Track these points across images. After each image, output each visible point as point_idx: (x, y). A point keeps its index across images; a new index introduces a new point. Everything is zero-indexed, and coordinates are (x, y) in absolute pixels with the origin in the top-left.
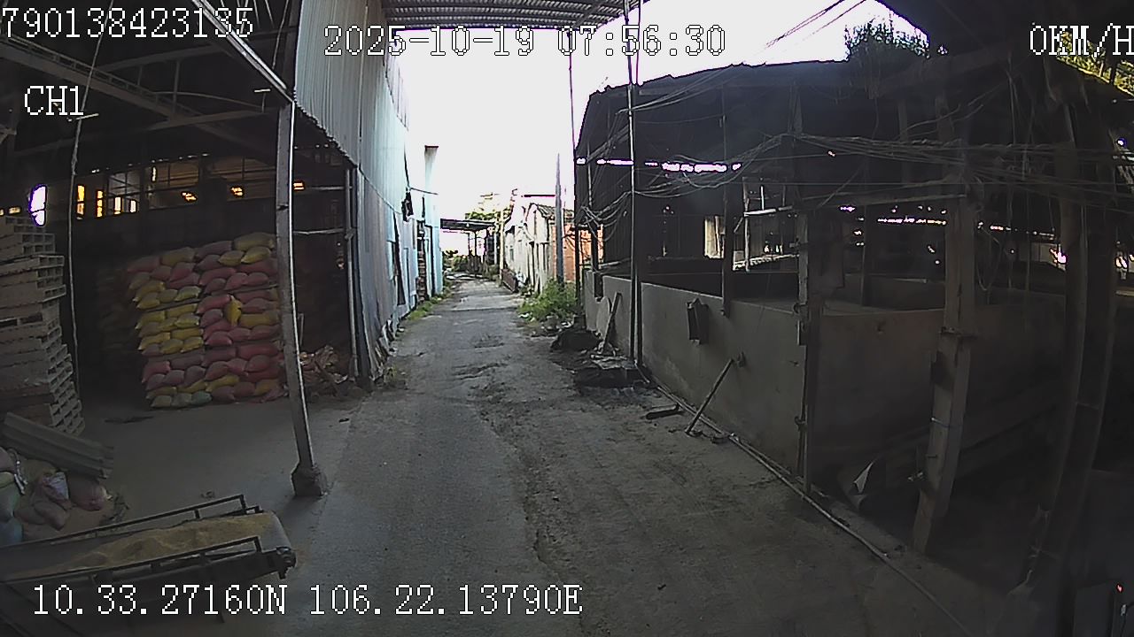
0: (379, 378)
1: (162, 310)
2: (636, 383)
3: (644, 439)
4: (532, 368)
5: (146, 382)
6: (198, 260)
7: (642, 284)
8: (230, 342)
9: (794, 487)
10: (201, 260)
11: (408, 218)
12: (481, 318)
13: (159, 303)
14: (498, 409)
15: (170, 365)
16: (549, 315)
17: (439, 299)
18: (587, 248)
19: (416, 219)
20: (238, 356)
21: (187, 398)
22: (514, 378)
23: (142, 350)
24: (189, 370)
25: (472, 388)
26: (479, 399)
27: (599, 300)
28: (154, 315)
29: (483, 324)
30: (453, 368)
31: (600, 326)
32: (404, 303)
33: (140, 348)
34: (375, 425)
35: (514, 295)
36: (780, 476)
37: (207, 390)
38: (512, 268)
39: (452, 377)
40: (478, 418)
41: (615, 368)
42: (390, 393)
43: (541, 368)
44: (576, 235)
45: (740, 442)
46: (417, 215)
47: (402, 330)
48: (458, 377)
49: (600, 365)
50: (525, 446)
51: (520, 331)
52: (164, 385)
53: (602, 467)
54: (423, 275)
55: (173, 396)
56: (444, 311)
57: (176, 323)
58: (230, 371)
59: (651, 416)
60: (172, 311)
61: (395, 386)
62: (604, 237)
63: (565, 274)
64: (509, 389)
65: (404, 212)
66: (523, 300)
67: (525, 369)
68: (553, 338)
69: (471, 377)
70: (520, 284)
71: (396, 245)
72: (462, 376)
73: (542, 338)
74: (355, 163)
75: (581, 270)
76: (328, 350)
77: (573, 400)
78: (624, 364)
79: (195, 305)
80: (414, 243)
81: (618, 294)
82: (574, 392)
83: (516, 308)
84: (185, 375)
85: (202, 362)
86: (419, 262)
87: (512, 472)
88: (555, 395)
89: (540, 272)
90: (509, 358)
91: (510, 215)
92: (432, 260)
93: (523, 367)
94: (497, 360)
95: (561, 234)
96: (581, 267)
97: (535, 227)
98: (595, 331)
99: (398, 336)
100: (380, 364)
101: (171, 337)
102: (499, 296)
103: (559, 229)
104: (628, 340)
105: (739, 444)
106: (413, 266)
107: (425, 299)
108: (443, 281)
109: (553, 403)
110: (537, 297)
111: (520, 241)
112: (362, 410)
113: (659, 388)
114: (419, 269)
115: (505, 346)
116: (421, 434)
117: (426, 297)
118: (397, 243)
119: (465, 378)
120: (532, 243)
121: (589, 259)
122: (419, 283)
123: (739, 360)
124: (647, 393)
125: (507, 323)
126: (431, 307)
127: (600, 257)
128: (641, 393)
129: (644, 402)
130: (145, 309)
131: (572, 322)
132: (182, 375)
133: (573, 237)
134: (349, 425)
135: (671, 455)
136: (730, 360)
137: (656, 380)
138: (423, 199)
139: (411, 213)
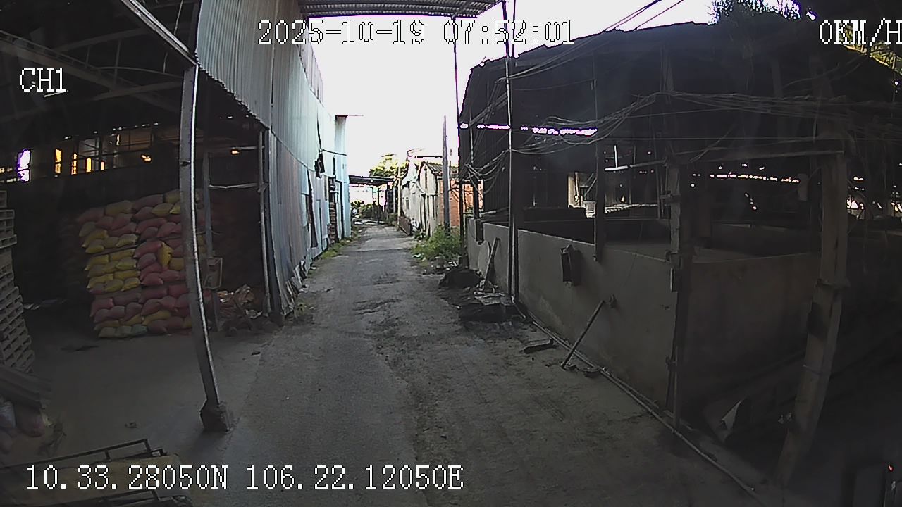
0: (290, 313)
1: (106, 254)
2: (514, 318)
3: (524, 373)
4: (422, 304)
5: (94, 316)
6: (135, 211)
7: (519, 230)
8: (162, 282)
9: (664, 421)
10: (137, 212)
11: (321, 174)
12: (381, 258)
13: (103, 248)
14: (393, 342)
15: (113, 301)
16: (438, 255)
17: (348, 241)
18: (470, 200)
19: (328, 175)
20: (169, 294)
21: (127, 330)
22: (407, 313)
23: (89, 289)
24: (128, 306)
25: (370, 322)
26: (376, 333)
27: (480, 244)
28: (99, 259)
29: (382, 262)
30: (355, 303)
31: (482, 266)
32: (317, 246)
33: (88, 287)
34: (282, 358)
35: (410, 238)
36: (650, 410)
37: (144, 323)
38: (407, 216)
39: (353, 312)
40: (374, 352)
41: (495, 304)
42: (299, 328)
43: (430, 304)
44: (461, 188)
45: (611, 376)
46: (328, 172)
47: (314, 268)
48: (359, 312)
49: (482, 301)
50: (416, 380)
51: (413, 269)
52: (108, 318)
53: (487, 403)
54: (334, 222)
55: (116, 328)
56: (351, 252)
57: (117, 266)
58: (161, 307)
59: (529, 351)
60: (115, 256)
61: (303, 320)
62: (484, 190)
63: (450, 221)
64: (402, 323)
65: (317, 170)
66: (416, 242)
67: (417, 305)
68: (441, 275)
69: (370, 312)
70: (414, 229)
71: (309, 198)
72: (362, 311)
73: (431, 275)
74: (266, 125)
75: (464, 218)
76: (246, 289)
77: (459, 335)
78: (503, 301)
79: (134, 250)
80: (326, 196)
81: (497, 239)
82: (460, 327)
83: (410, 249)
84: (125, 309)
85: (138, 299)
86: (330, 211)
87: (403, 407)
88: (443, 330)
89: (431, 220)
90: (403, 294)
91: (406, 172)
92: (342, 209)
93: (415, 303)
94: (392, 296)
95: (447, 188)
96: (464, 215)
97: (426, 182)
98: (476, 271)
99: (311, 274)
100: (291, 301)
101: (114, 278)
102: (396, 239)
103: (446, 184)
104: (506, 280)
105: (610, 378)
106: (325, 215)
107: (336, 242)
108: (351, 226)
109: (441, 338)
110: (427, 240)
111: (414, 194)
112: (272, 343)
113: (534, 323)
114: (330, 217)
115: (400, 283)
116: (323, 368)
117: (337, 240)
118: (310, 196)
119: (365, 313)
120: (424, 196)
121: (471, 209)
122: (330, 229)
123: (610, 301)
124: (524, 327)
125: (403, 262)
126: (340, 249)
127: (480, 207)
128: (519, 328)
129: (521, 336)
130: (90, 255)
131: (457, 262)
132: (123, 310)
133: (458, 190)
134: (260, 358)
135: (549, 390)
136: (601, 302)
137: (531, 315)
138: (334, 159)
139: (323, 171)
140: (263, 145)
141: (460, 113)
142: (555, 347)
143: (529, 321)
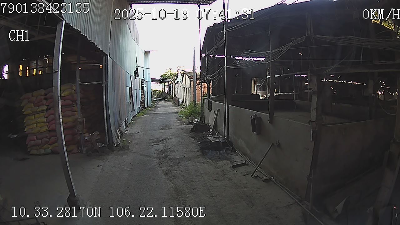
0: (118, 145)
1: (33, 115)
2: (226, 149)
3: (232, 180)
4: (182, 141)
5: (28, 144)
6: (46, 95)
7: (229, 106)
9: (304, 207)
11: (137, 78)
12: (164, 117)
13: (31, 112)
14: (167, 161)
15: (36, 138)
16: (190, 116)
17: (150, 108)
18: (206, 90)
19: (140, 78)
21: (42, 151)
22: (174, 146)
24: (42, 140)
25: (156, 150)
26: (159, 156)
27: (210, 111)
28: (30, 117)
29: (164, 119)
30: (150, 140)
31: (211, 122)
32: (134, 111)
33: (25, 130)
34: (112, 169)
35: (178, 107)
37: (50, 148)
38: (177, 97)
39: (148, 144)
40: (157, 166)
41: (217, 141)
42: (122, 152)
43: (186, 141)
46: (141, 76)
47: (133, 121)
48: (151, 144)
49: (211, 140)
50: (177, 183)
51: (179, 122)
52: (34, 145)
53: (213, 197)
54: (143, 99)
55: (37, 150)
56: (151, 113)
57: (38, 120)
60: (37, 116)
61: (124, 148)
62: (212, 85)
63: (196, 100)
64: (172, 151)
65: (135, 76)
66: (181, 109)
68: (191, 126)
69: (156, 144)
70: (180, 103)
71: (131, 89)
73: (187, 126)
76: (96, 133)
77: (199, 157)
78: (221, 140)
79: (45, 113)
81: (218, 109)
82: (200, 153)
83: (178, 113)
84: (41, 142)
85: (47, 137)
86: (141, 94)
88: (191, 155)
89: (187, 99)
90: (173, 135)
91: (177, 77)
92: (147, 94)
93: (179, 140)
94: (168, 136)
95: (195, 84)
96: (203, 97)
97: (186, 81)
98: (208, 124)
99: (131, 124)
100: (119, 139)
101: (36, 126)
102: (172, 108)
103: (194, 82)
104: (223, 129)
105: (276, 183)
106: (139, 96)
107: (144, 109)
108: (152, 101)
109: (190, 159)
110: (186, 108)
111: (180, 87)
112: (108, 160)
113: (236, 151)
114: (142, 97)
115: (172, 129)
116: (131, 175)
117: (145, 108)
118: (131, 87)
119: (154, 145)
120: (185, 88)
121: (206, 94)
122: (141, 103)
123: (277, 144)
124: (232, 154)
125: (174, 119)
126: (146, 112)
127: (210, 94)
128: (229, 154)
129: (230, 158)
130: (26, 115)
131: (199, 119)
132: (40, 142)
133: (200, 85)
134: (101, 168)
135: (245, 189)
136: (272, 144)
137: (235, 147)
138: (144, 71)
139: (138, 76)
140: (105, 63)
141: (201, 49)
142: (247, 165)
143: (234, 151)
